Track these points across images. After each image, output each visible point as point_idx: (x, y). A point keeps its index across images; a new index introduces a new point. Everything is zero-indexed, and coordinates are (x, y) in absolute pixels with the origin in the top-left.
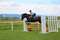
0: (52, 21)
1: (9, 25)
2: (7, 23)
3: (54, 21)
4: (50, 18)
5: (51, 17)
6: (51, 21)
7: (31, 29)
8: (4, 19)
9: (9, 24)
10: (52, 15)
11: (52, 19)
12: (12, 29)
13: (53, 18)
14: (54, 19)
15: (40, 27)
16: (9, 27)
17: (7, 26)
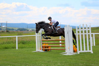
0: (82, 35)
1: (12, 42)
2: (8, 38)
3: (86, 35)
4: (80, 30)
5: (82, 28)
6: (80, 34)
7: (48, 47)
8: (3, 32)
9: (11, 40)
10: (83, 25)
11: (82, 32)
12: (17, 49)
13: (84, 30)
14: (85, 32)
15: (63, 45)
16: (12, 45)
17: (9, 43)
